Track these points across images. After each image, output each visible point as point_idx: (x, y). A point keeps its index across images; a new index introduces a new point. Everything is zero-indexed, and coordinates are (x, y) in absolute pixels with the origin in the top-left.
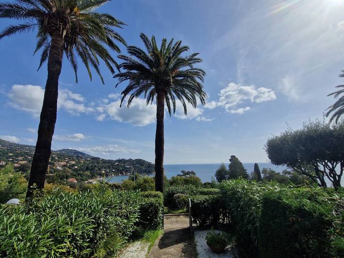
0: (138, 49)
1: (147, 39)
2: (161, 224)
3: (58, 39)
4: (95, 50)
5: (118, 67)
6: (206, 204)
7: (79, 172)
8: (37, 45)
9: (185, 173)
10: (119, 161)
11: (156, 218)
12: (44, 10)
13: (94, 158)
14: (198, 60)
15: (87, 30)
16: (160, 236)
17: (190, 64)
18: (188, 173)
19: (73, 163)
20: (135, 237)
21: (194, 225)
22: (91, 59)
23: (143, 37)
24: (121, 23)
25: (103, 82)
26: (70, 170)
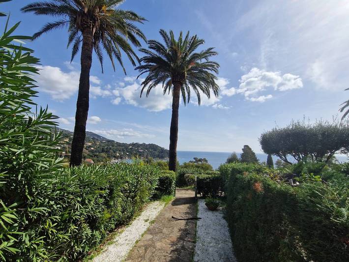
0: (158, 43)
1: (166, 34)
2: (173, 192)
3: (89, 36)
4: (119, 44)
5: (139, 61)
6: (208, 180)
7: (95, 154)
8: (69, 39)
9: (197, 160)
10: (133, 145)
11: (170, 187)
12: (77, 8)
13: (109, 141)
14: (214, 53)
15: (112, 26)
16: (173, 200)
17: (206, 57)
18: (200, 160)
19: (90, 144)
20: (155, 198)
21: (198, 195)
22: (115, 52)
23: (162, 33)
24: (143, 19)
25: (125, 73)
26: (87, 151)
